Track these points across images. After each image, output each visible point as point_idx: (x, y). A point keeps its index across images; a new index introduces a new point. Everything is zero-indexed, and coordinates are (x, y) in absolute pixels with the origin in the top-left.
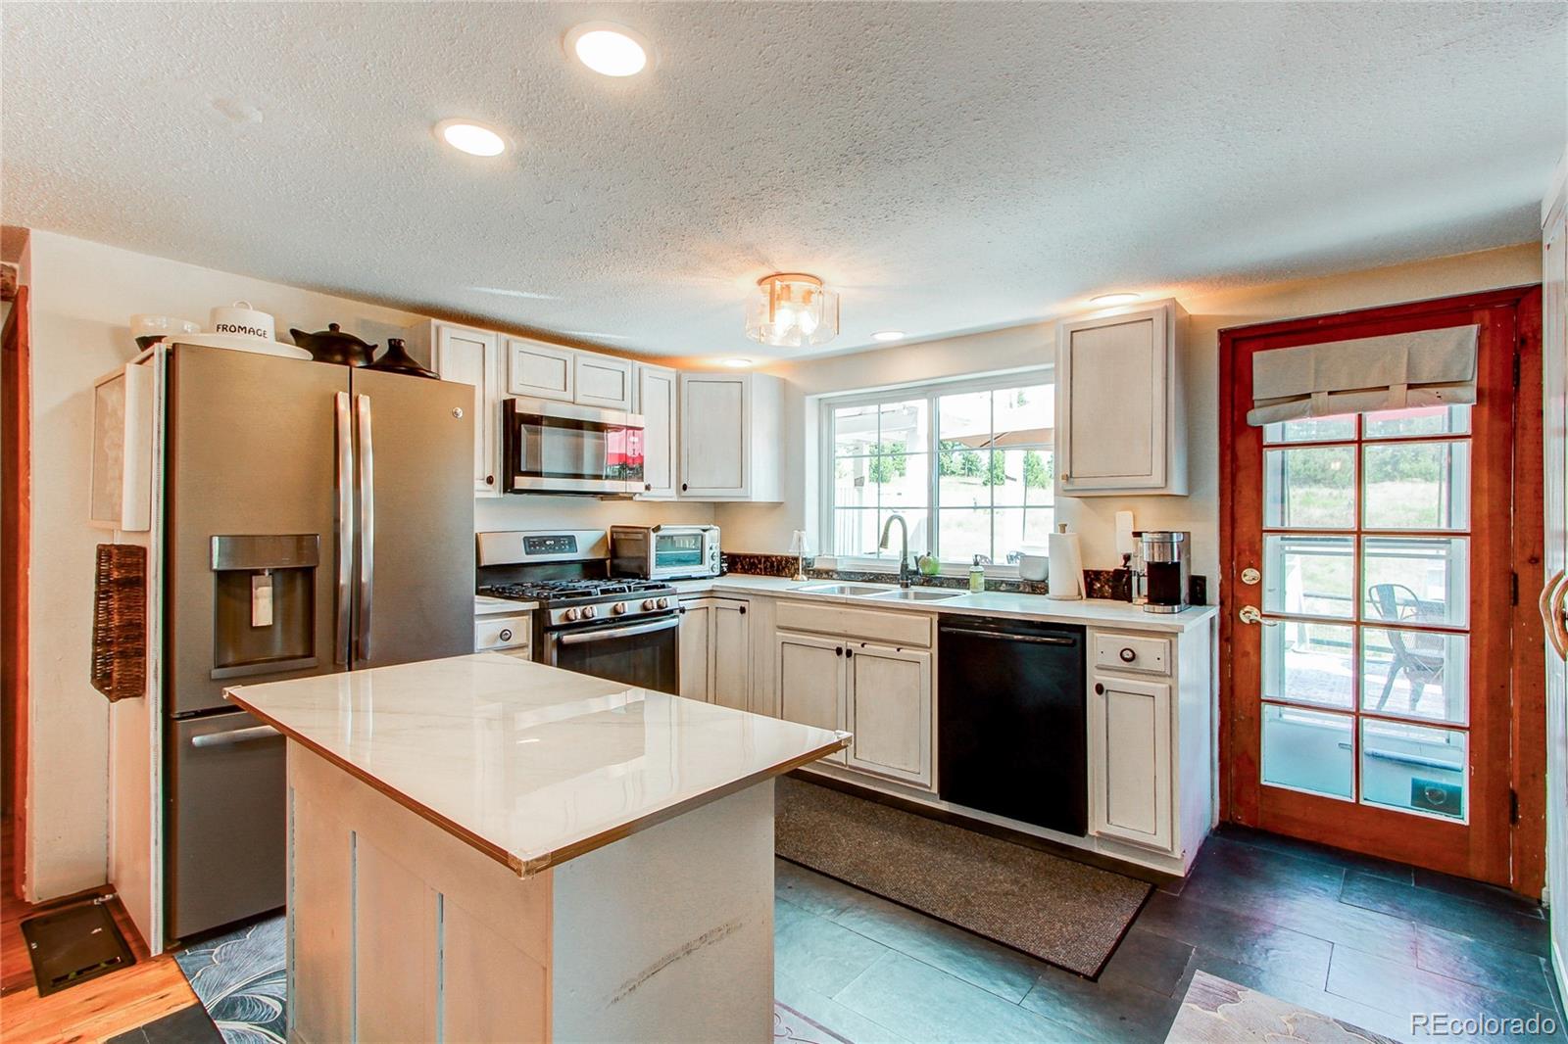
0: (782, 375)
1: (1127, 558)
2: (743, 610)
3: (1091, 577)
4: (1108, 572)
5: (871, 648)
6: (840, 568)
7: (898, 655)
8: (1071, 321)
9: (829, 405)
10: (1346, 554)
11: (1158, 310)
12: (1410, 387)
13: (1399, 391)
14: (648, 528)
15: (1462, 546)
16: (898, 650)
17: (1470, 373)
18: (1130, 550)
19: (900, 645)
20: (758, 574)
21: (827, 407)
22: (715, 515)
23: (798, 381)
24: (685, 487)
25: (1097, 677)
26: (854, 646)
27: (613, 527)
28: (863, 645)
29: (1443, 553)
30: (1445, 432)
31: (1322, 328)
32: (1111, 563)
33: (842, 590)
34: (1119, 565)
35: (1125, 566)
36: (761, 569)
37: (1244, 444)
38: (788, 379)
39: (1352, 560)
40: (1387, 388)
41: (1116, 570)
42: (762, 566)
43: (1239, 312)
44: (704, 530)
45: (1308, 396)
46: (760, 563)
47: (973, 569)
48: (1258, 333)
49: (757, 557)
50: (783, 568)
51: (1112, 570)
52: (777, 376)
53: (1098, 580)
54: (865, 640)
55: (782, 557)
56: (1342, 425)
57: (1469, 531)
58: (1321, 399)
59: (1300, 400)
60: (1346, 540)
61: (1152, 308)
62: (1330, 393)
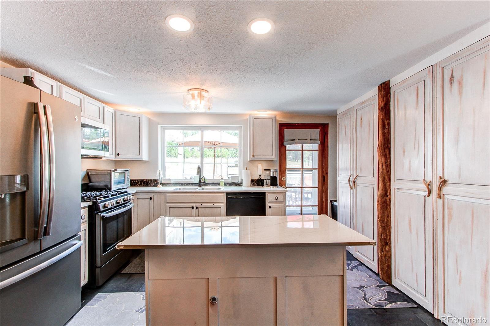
0: (149, 117)
1: (260, 176)
2: (151, 198)
3: (253, 181)
4: (255, 180)
5: (204, 205)
6: (172, 182)
7: (214, 206)
8: (254, 116)
9: (164, 128)
10: (300, 173)
11: (273, 117)
12: (311, 140)
13: (309, 140)
14: (111, 170)
15: (317, 171)
16: (214, 205)
17: (318, 138)
18: (261, 174)
19: (214, 203)
20: (138, 186)
21: (164, 129)
22: (115, 166)
23: (154, 119)
24: (118, 154)
25: (269, 204)
26: (197, 205)
27: (87, 170)
28: (201, 205)
29: (312, 173)
30: (312, 149)
31: (297, 126)
32: (256, 177)
33: (180, 189)
34: (258, 177)
35: (260, 178)
36: (139, 184)
37: (283, 149)
38: (151, 118)
39: (300, 174)
40: (307, 140)
41: (258, 179)
42: (140, 183)
43: (282, 120)
44: (126, 171)
45: (294, 140)
46: (139, 182)
47: (221, 180)
48: (285, 125)
49: (137, 180)
50: (150, 183)
51: (257, 179)
52: (148, 117)
53: (253, 182)
54: (202, 203)
55: (149, 180)
56: (299, 147)
57: (318, 168)
58: (297, 141)
59: (293, 141)
60: (299, 170)
61: (272, 116)
62: (298, 140)
